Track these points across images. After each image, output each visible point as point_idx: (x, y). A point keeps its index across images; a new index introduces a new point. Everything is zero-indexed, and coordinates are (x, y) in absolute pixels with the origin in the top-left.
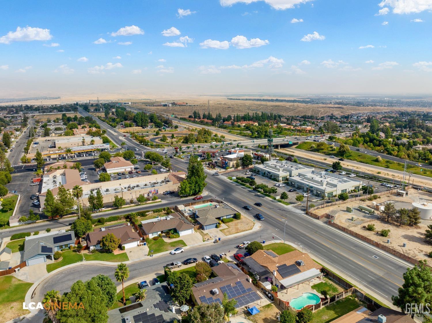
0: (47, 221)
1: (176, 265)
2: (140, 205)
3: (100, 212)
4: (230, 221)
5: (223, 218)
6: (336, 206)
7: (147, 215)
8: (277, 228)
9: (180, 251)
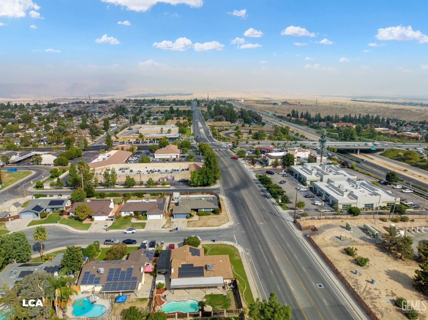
0: (70, 189)
1: (112, 242)
2: (149, 187)
3: (114, 188)
4: (206, 214)
5: (201, 210)
6: (340, 221)
7: (143, 197)
8: (246, 230)
9: (131, 232)
